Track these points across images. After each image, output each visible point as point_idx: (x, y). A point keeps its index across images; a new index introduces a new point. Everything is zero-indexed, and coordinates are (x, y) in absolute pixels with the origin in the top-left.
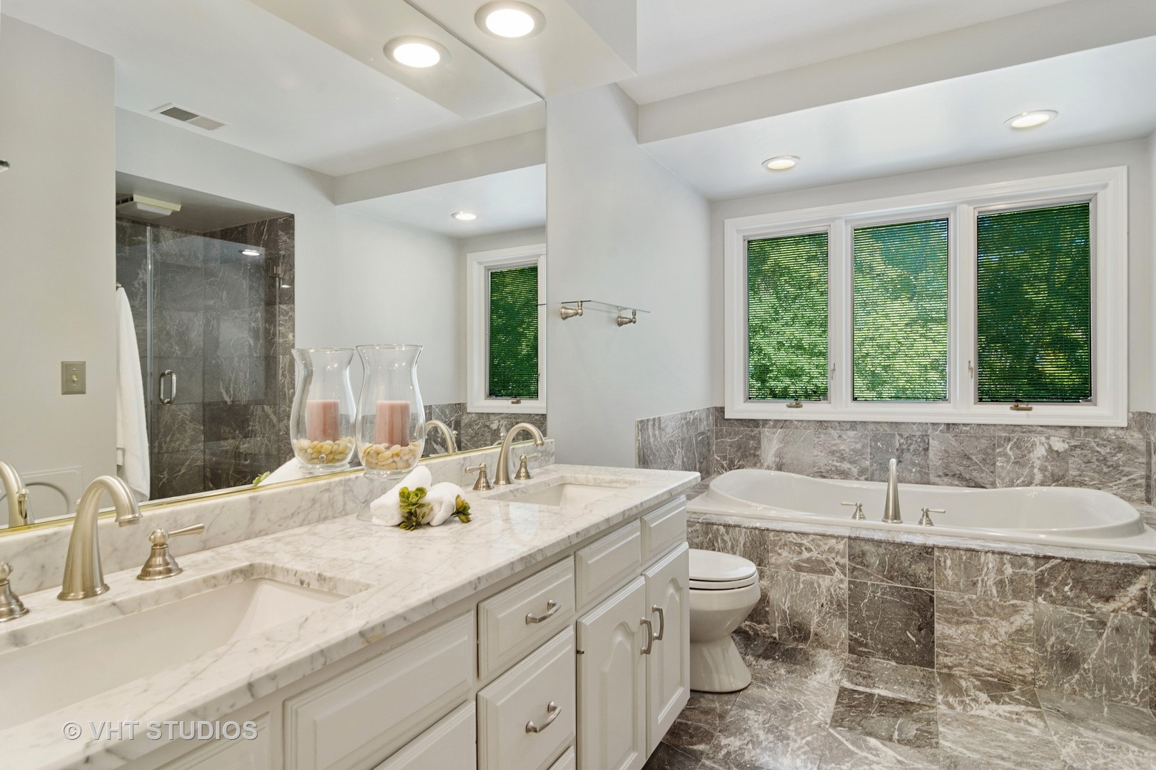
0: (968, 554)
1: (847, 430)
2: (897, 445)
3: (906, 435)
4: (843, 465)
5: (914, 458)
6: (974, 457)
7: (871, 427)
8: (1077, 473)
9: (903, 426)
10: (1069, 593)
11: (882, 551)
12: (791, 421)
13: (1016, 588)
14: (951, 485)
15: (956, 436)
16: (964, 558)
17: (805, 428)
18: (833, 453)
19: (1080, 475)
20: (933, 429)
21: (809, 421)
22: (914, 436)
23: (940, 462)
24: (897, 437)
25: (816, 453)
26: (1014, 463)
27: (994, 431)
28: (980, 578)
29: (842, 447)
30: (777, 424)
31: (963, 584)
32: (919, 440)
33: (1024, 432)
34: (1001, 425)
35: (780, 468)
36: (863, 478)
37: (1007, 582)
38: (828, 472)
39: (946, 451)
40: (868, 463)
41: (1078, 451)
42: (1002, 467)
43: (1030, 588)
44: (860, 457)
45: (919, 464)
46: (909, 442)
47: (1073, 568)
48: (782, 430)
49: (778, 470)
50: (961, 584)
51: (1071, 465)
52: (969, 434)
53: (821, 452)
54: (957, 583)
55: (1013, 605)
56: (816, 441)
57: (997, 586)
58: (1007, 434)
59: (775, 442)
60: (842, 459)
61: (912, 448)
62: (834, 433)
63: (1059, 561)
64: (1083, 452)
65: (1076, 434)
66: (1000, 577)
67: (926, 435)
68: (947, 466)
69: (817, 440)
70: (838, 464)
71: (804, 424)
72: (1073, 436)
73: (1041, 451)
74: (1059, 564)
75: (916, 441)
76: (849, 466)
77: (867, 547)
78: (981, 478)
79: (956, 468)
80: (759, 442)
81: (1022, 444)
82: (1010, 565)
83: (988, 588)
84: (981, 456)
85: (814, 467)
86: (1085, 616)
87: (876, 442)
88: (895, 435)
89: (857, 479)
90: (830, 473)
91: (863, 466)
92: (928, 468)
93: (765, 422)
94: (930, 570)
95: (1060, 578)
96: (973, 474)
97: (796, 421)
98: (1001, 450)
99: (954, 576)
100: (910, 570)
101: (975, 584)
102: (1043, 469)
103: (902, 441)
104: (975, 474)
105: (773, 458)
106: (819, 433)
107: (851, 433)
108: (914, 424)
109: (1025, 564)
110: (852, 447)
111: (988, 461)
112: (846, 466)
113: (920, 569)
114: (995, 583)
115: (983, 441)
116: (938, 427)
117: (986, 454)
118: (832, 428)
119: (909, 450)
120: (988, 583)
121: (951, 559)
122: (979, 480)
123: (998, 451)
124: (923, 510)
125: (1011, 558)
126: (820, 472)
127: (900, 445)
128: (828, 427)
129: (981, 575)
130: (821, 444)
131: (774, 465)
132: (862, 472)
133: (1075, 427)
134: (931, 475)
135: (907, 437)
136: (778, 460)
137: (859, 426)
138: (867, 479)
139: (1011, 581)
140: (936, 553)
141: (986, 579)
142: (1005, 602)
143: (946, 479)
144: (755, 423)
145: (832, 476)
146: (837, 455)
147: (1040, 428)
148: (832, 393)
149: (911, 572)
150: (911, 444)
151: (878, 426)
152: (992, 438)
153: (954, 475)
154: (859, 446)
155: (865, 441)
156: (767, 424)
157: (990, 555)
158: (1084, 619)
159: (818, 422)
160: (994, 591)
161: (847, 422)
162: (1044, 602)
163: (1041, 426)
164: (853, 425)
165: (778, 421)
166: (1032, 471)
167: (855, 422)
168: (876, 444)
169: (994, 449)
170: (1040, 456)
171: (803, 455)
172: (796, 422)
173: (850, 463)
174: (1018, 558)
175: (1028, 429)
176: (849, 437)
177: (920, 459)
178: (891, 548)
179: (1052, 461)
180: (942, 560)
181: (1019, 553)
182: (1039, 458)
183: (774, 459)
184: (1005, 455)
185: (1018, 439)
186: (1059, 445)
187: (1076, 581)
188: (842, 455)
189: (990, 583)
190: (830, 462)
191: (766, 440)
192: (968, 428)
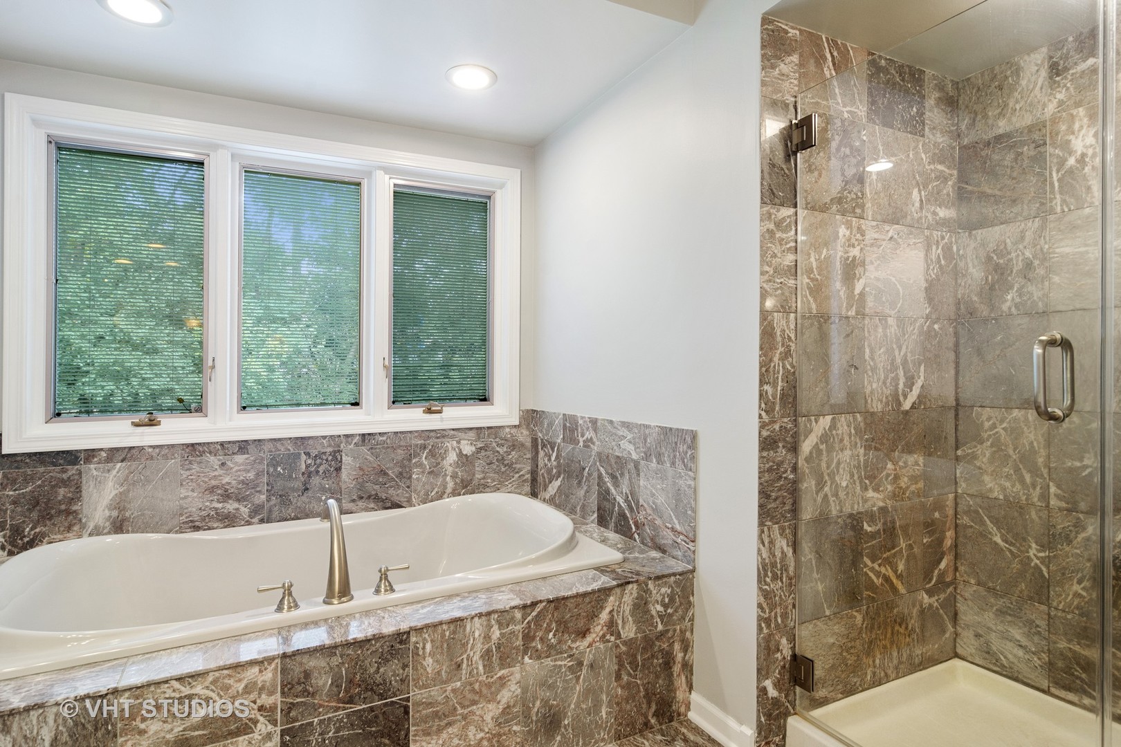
0: (452, 627)
1: (234, 454)
2: (303, 467)
3: (314, 453)
4: (228, 506)
5: (325, 482)
6: (390, 472)
7: (266, 447)
8: (482, 476)
9: (311, 442)
10: (552, 641)
11: (336, 660)
12: (141, 449)
13: (501, 655)
14: (367, 509)
15: (372, 448)
16: (447, 633)
17: (166, 457)
18: (212, 490)
19: (484, 478)
20: (347, 442)
21: (173, 446)
22: (324, 453)
23: (354, 483)
24: (304, 457)
25: (183, 492)
26: (429, 473)
27: (411, 439)
28: (465, 656)
29: (227, 480)
30: (114, 454)
31: (446, 672)
32: (330, 458)
33: (438, 438)
34: (417, 431)
35: (119, 526)
36: (256, 520)
37: (494, 650)
38: (203, 519)
39: (361, 469)
40: (263, 497)
41: (483, 453)
42: (418, 479)
43: (517, 648)
44: (253, 490)
45: (330, 489)
46: (318, 461)
47: (556, 608)
48: (124, 464)
49: (116, 532)
50: (443, 673)
51: (477, 469)
52: (385, 445)
53: (193, 491)
54: (439, 673)
55: (500, 677)
56: (185, 476)
57: (483, 660)
58: (423, 442)
59: (110, 484)
60: (226, 496)
61: (321, 469)
62: (214, 461)
63: (544, 604)
64: (487, 453)
65: (482, 435)
66: (487, 646)
67: (339, 451)
68: (361, 487)
69: (185, 474)
70: (220, 505)
71: (165, 451)
72: (479, 438)
73: (452, 457)
74: (545, 607)
75: (327, 460)
76: (236, 505)
77: (311, 663)
78: (397, 495)
79: (373, 488)
80: (79, 489)
81: (437, 450)
82: (497, 626)
83: (474, 666)
84: (397, 470)
85: (181, 515)
86: (566, 663)
87: (275, 467)
88: (300, 454)
89: (249, 523)
90: (207, 520)
91: (257, 502)
92: (341, 493)
93: (90, 454)
94: (405, 666)
95: (545, 625)
96: (389, 492)
97: (151, 446)
98: (417, 460)
99: (435, 664)
100: (377, 676)
101: (459, 666)
102: (454, 477)
103: (309, 461)
104: (391, 491)
105: (107, 511)
106: (190, 463)
107: (240, 458)
108: (324, 437)
109: (512, 620)
110: (242, 478)
111: (405, 475)
112: (231, 506)
113: (391, 671)
114: (482, 656)
115: (399, 451)
116: (352, 440)
117: (403, 466)
118: (210, 453)
119: (317, 472)
120: (474, 659)
121: (432, 641)
122: (396, 499)
123: (414, 461)
124: (380, 571)
125: (499, 617)
126: (191, 521)
127: (307, 466)
128: (204, 452)
129: (466, 651)
130: (192, 479)
131: (108, 524)
132: (255, 511)
133: (481, 428)
134: (343, 501)
135: (316, 456)
136: (115, 513)
137: (251, 448)
138: (262, 521)
139: (498, 647)
140: (413, 639)
141: (472, 654)
142: (492, 677)
143: (360, 503)
144: (71, 457)
145: (209, 524)
146: (219, 492)
147: (452, 432)
148: (211, 403)
149: (379, 679)
150: (321, 464)
151: (279, 445)
152: (408, 447)
153: (369, 497)
154: (251, 475)
155: (260, 467)
156: (94, 456)
157: (476, 619)
158: (565, 665)
159: (188, 445)
160: (481, 668)
161: (234, 442)
162: (531, 661)
163: (453, 430)
164: (243, 446)
165: (117, 449)
166: (445, 480)
167: (246, 441)
168: (275, 470)
169: (410, 460)
170: (452, 462)
171: (162, 500)
172: (150, 450)
173: (238, 500)
174: (506, 613)
175: (441, 434)
176: (236, 463)
177: (330, 482)
178: (350, 652)
179: (462, 466)
180: (420, 646)
181: (508, 607)
182: (451, 465)
183: (107, 513)
184: (420, 465)
185: (432, 446)
186: (468, 449)
187: (559, 623)
188: (226, 490)
189: (476, 658)
190: (208, 504)
191: (92, 484)
192: (384, 438)
